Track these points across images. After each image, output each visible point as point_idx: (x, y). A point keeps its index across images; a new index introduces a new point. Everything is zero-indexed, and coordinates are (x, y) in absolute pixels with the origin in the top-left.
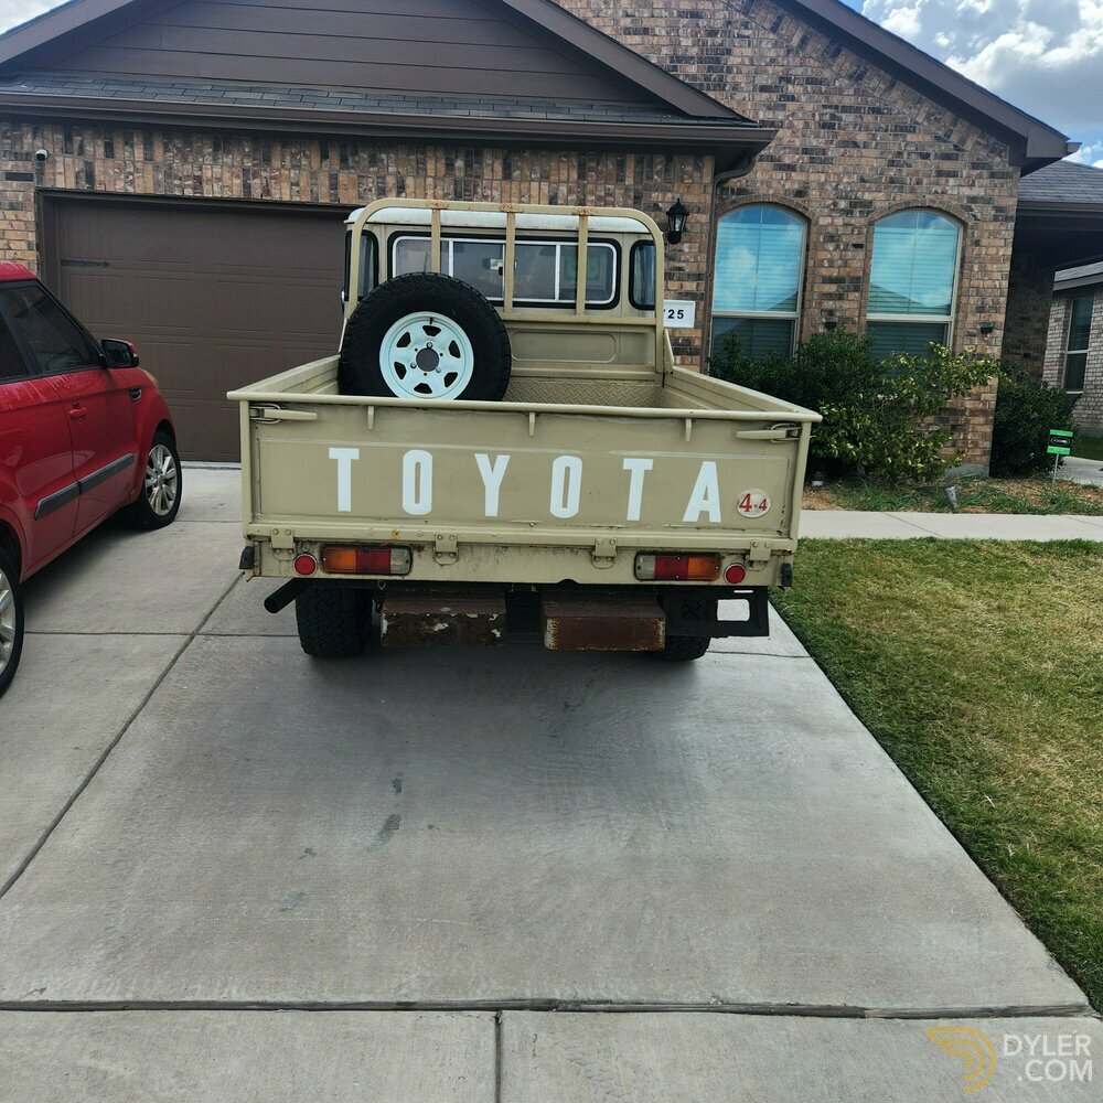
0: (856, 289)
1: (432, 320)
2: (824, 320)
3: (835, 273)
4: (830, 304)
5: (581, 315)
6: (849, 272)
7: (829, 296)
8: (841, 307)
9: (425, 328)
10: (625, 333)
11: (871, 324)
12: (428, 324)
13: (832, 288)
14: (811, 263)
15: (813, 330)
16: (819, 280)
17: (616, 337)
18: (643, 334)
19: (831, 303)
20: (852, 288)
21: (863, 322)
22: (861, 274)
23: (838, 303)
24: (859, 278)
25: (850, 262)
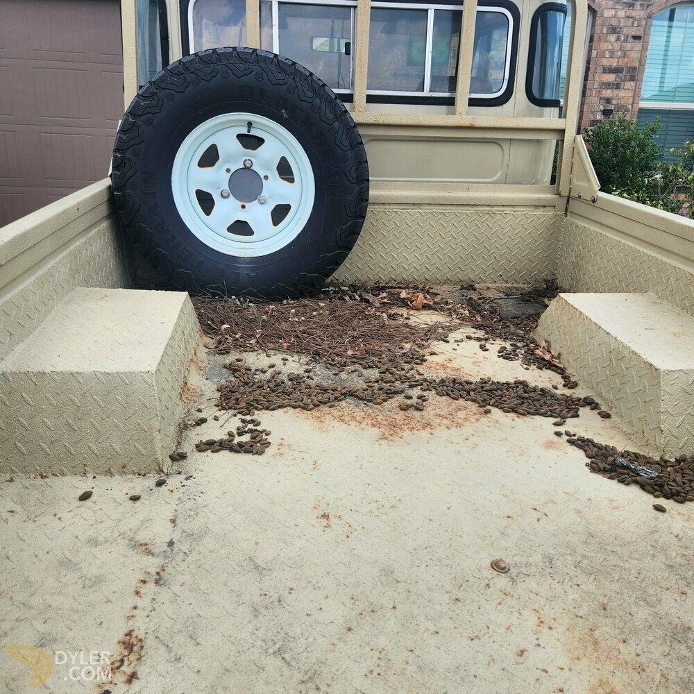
0: (632, 79)
1: (250, 124)
2: (602, 108)
3: (614, 63)
4: (607, 93)
5: (463, 114)
6: (627, 63)
7: (608, 85)
8: (617, 95)
9: (239, 137)
10: (515, 140)
11: (642, 112)
12: (244, 131)
13: (611, 78)
14: (594, 53)
15: (592, 117)
16: (600, 70)
17: (506, 146)
18: (538, 141)
19: (609, 91)
20: (628, 78)
21: (636, 110)
22: (637, 65)
23: (616, 92)
24: (635, 69)
25: (628, 53)
